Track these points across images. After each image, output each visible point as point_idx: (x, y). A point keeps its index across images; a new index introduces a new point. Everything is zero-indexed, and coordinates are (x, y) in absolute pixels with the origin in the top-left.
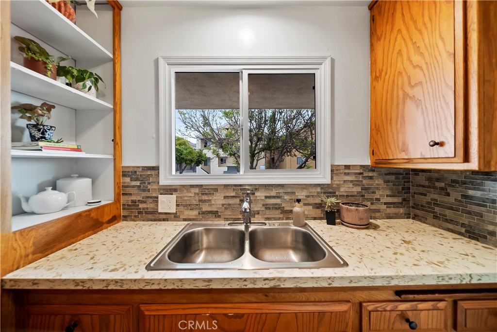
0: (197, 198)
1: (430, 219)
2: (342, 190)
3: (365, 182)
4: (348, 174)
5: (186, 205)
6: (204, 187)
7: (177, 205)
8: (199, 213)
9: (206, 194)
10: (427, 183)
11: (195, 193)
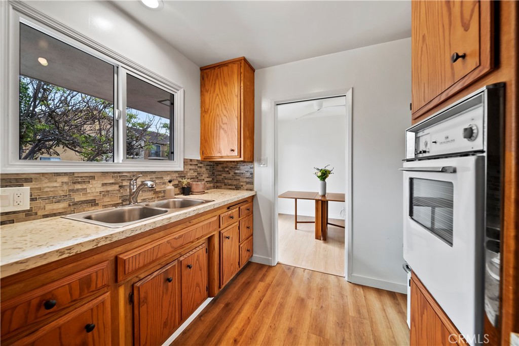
0: (65, 187)
1: (223, 186)
2: (188, 175)
3: (199, 169)
4: (191, 165)
5: (48, 198)
6: (76, 175)
7: (32, 200)
8: (70, 205)
9: (79, 183)
10: (222, 170)
11: (62, 182)
